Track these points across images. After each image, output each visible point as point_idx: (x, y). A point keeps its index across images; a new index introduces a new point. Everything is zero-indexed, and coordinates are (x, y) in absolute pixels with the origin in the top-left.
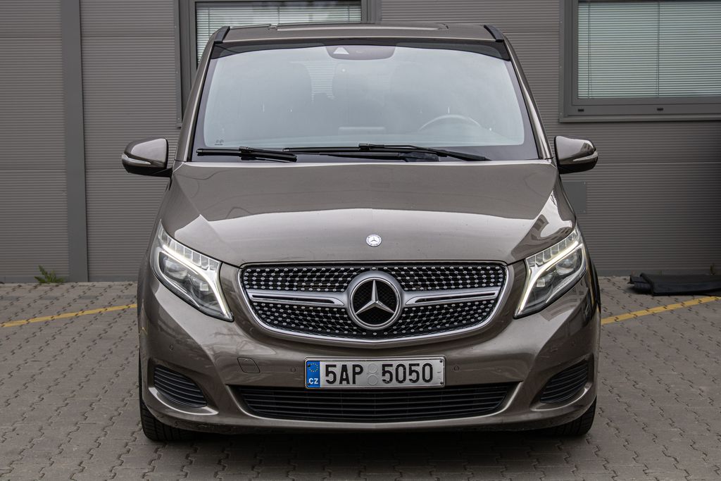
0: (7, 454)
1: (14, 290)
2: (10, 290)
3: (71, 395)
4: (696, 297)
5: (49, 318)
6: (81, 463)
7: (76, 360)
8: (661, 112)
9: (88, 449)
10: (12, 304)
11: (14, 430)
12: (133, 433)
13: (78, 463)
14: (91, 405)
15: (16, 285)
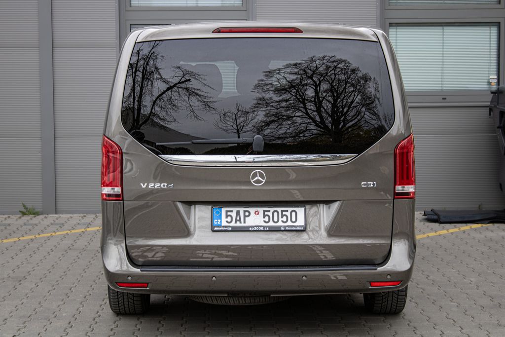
0: (21, 317)
1: (5, 219)
2: (3, 219)
3: (56, 283)
4: (468, 224)
5: (33, 237)
6: (70, 323)
7: (56, 262)
8: (445, 101)
9: (73, 314)
10: (6, 228)
11: (22, 304)
12: (101, 305)
13: (68, 322)
14: (71, 289)
15: (7, 216)
